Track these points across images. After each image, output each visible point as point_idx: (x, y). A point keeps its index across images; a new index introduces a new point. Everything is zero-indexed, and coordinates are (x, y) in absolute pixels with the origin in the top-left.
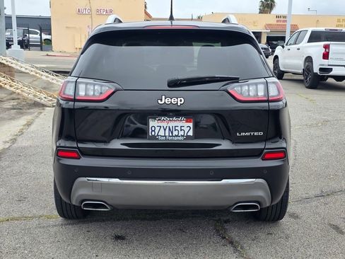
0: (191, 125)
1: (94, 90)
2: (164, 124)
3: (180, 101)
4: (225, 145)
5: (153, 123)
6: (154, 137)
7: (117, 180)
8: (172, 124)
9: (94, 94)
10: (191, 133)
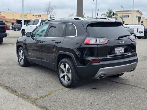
0: (123, 49)
1: (102, 41)
2: (118, 49)
3: (123, 42)
4: (130, 54)
5: (116, 49)
6: (116, 54)
7: (111, 67)
8: (120, 49)
9: (100, 42)
10: (123, 52)
